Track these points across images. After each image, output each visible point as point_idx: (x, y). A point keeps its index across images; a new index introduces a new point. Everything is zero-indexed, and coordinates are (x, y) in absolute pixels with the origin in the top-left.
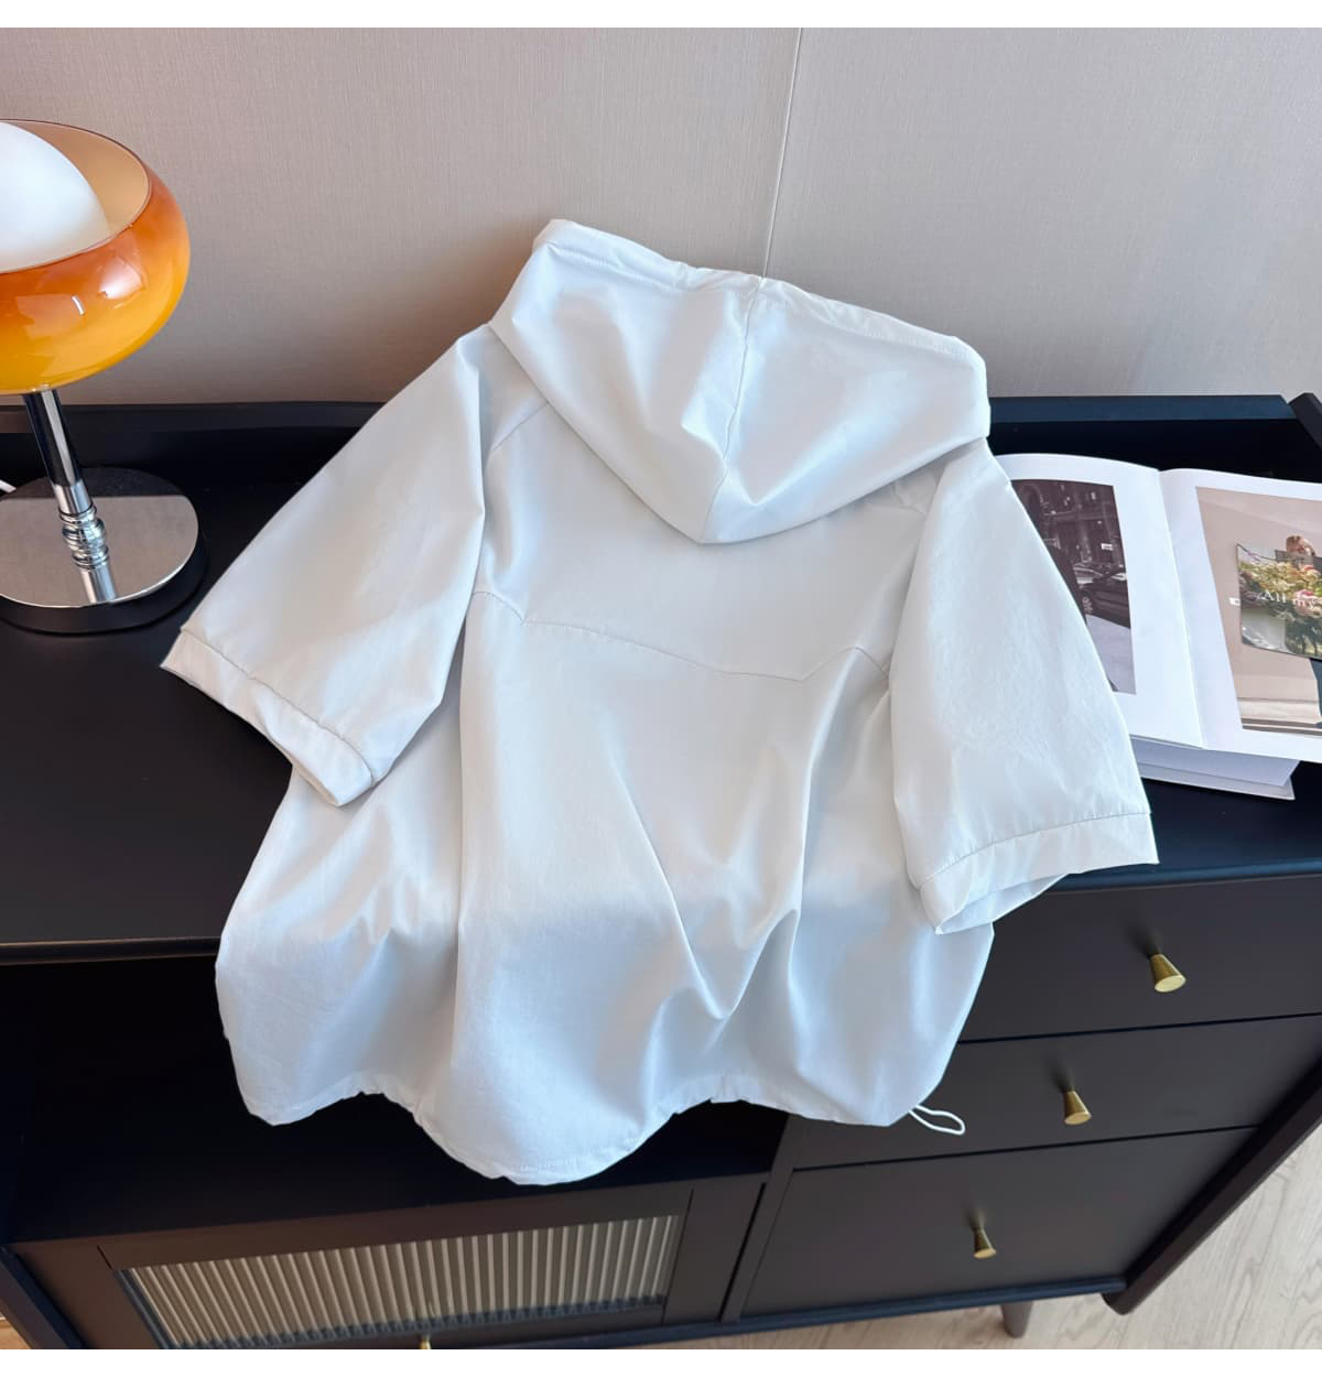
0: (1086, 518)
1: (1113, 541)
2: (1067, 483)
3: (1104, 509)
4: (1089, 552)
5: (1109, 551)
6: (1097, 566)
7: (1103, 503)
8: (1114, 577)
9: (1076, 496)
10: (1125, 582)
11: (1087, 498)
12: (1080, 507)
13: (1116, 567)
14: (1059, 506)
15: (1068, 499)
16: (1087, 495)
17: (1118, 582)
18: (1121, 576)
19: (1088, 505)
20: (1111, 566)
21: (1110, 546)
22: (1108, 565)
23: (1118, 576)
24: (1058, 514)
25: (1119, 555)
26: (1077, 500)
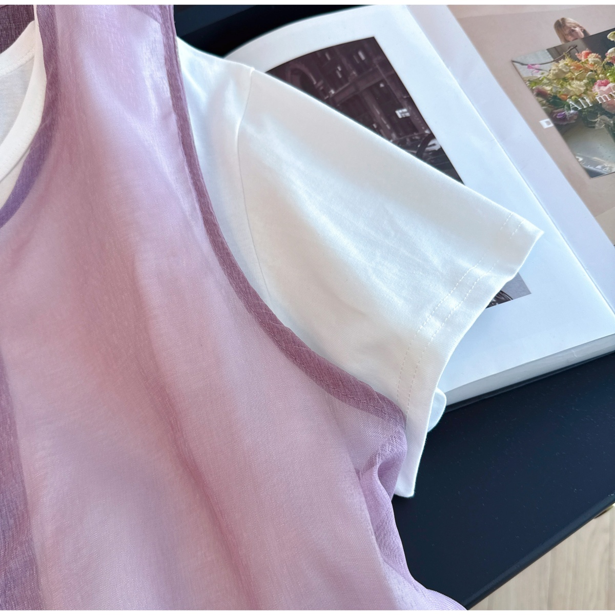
0: (368, 85)
1: (405, 103)
2: (330, 50)
3: (377, 66)
4: (388, 127)
5: (406, 118)
7: (375, 61)
8: (427, 149)
9: (344, 61)
10: (441, 150)
11: (358, 62)
12: (354, 73)
13: (423, 135)
14: (334, 82)
15: (339, 68)
16: (355, 57)
17: (435, 152)
18: (434, 145)
19: (362, 68)
20: (418, 136)
21: (405, 110)
22: (415, 136)
23: (431, 146)
24: (338, 91)
25: (418, 119)
26: (349, 66)
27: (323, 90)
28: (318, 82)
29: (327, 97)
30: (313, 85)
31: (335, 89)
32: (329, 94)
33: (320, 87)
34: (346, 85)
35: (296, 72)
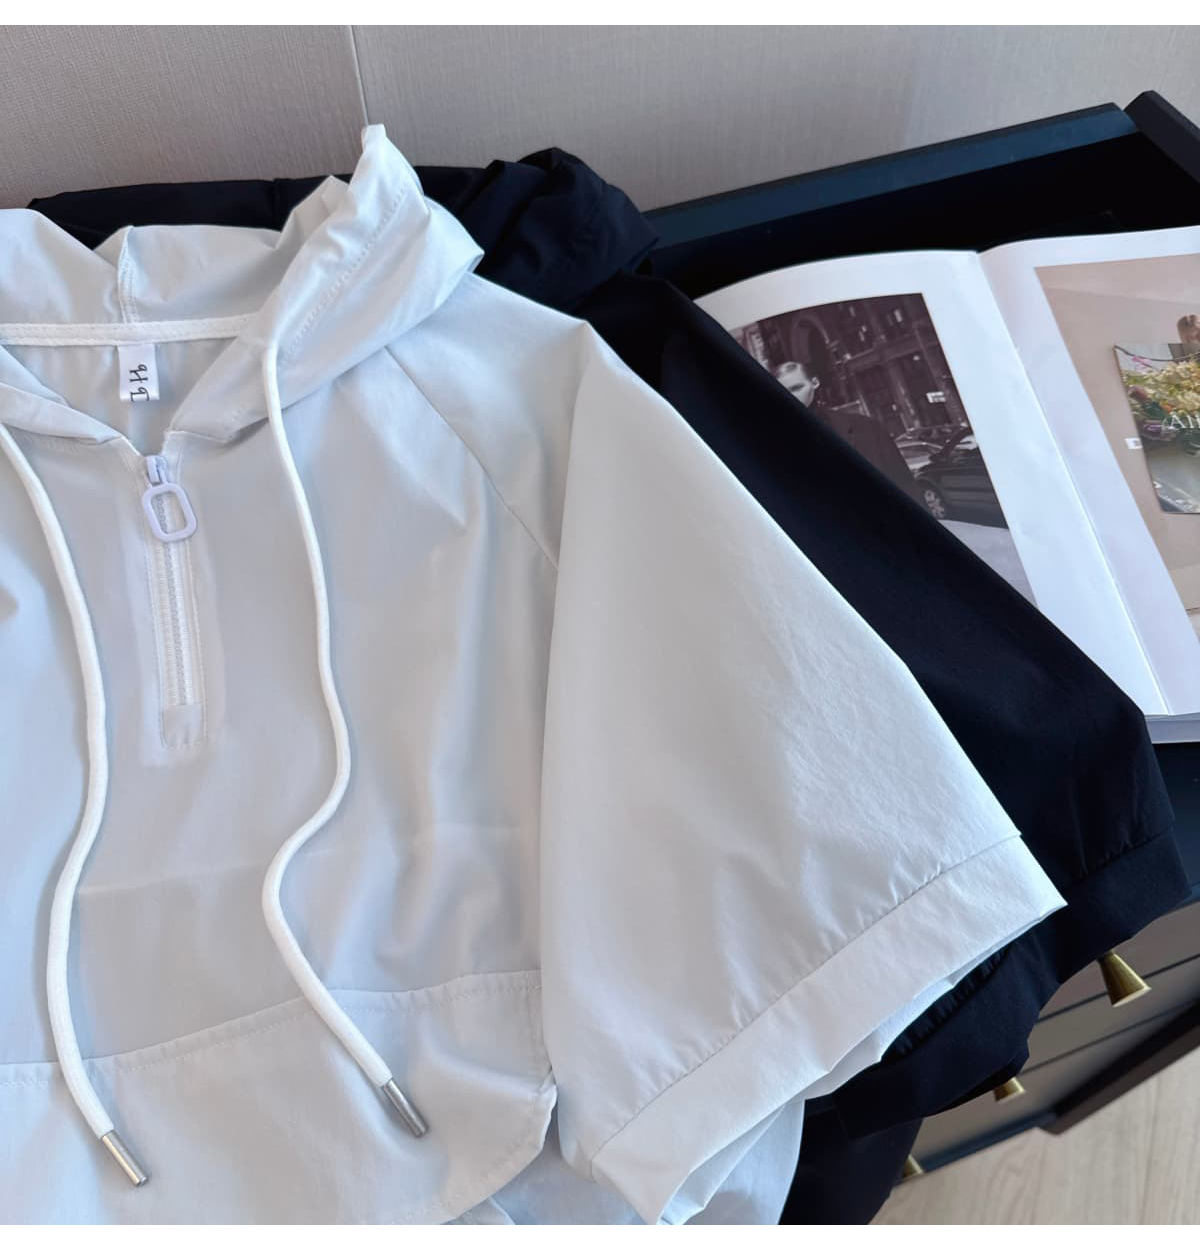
0: (898, 355)
1: (943, 385)
2: (857, 303)
3: (917, 333)
4: (912, 412)
5: (941, 404)
6: (929, 433)
7: (915, 325)
8: (958, 446)
9: (874, 321)
10: (977, 451)
11: (891, 323)
12: (883, 337)
13: (958, 427)
14: (853, 344)
15: (864, 329)
16: (889, 317)
17: (967, 451)
18: (969, 442)
19: (894, 332)
20: (950, 428)
21: (940, 394)
22: (945, 427)
23: (964, 443)
24: (855, 357)
25: (956, 407)
26: (877, 328)
27: (836, 353)
28: (832, 341)
29: (839, 361)
30: (825, 345)
31: (852, 354)
32: (843, 359)
33: (833, 347)
34: (871, 350)
35: (804, 324)
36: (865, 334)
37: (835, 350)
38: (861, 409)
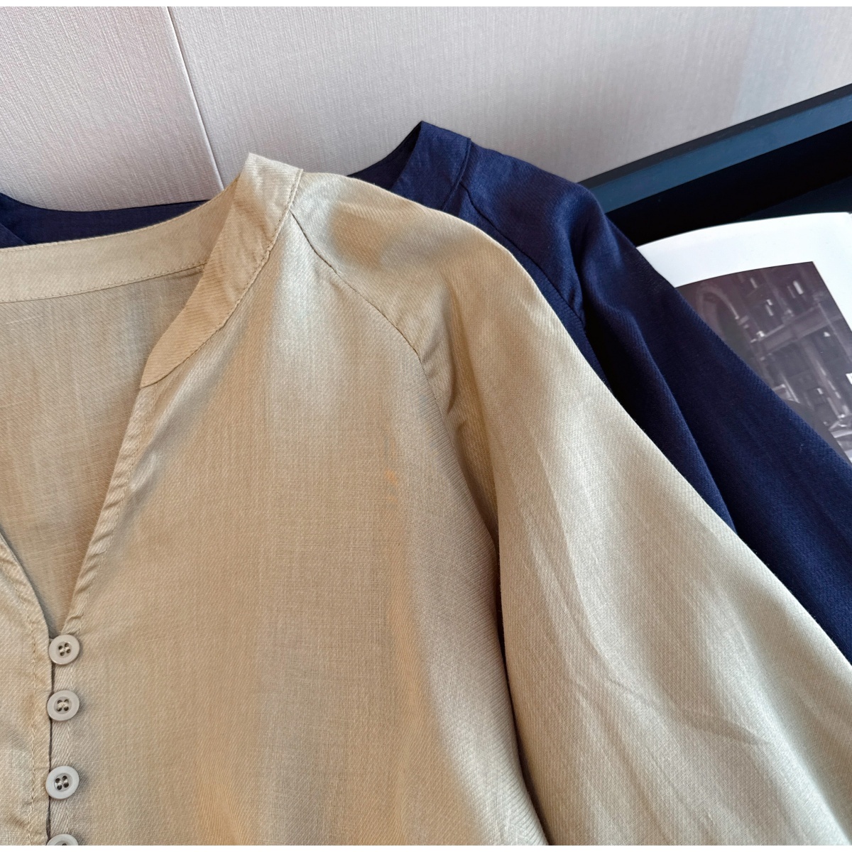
0: (809, 332)
3: (820, 307)
4: (838, 395)
7: (815, 298)
9: (776, 292)
11: (794, 297)
12: (790, 311)
14: (763, 321)
15: (770, 304)
16: (790, 290)
19: (799, 306)
24: (769, 334)
26: (783, 302)
27: (748, 329)
28: (741, 317)
29: (754, 340)
30: (735, 321)
31: (766, 331)
32: (757, 337)
33: (744, 324)
34: (780, 327)
35: (709, 297)
36: (772, 307)
37: (746, 326)
38: (787, 393)
